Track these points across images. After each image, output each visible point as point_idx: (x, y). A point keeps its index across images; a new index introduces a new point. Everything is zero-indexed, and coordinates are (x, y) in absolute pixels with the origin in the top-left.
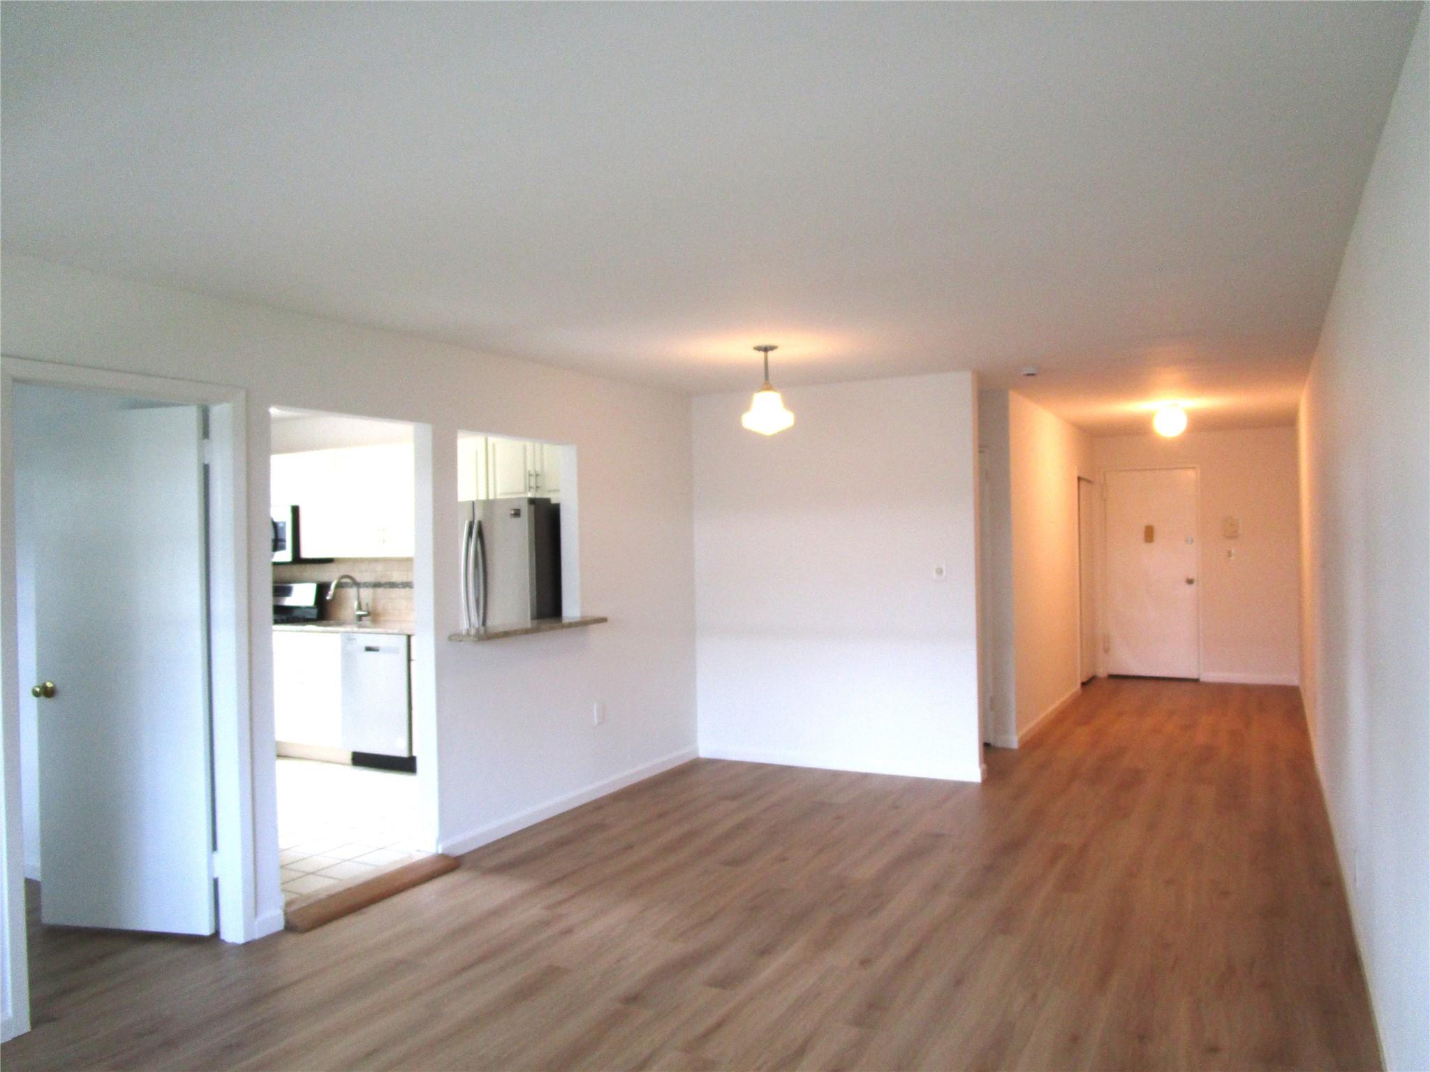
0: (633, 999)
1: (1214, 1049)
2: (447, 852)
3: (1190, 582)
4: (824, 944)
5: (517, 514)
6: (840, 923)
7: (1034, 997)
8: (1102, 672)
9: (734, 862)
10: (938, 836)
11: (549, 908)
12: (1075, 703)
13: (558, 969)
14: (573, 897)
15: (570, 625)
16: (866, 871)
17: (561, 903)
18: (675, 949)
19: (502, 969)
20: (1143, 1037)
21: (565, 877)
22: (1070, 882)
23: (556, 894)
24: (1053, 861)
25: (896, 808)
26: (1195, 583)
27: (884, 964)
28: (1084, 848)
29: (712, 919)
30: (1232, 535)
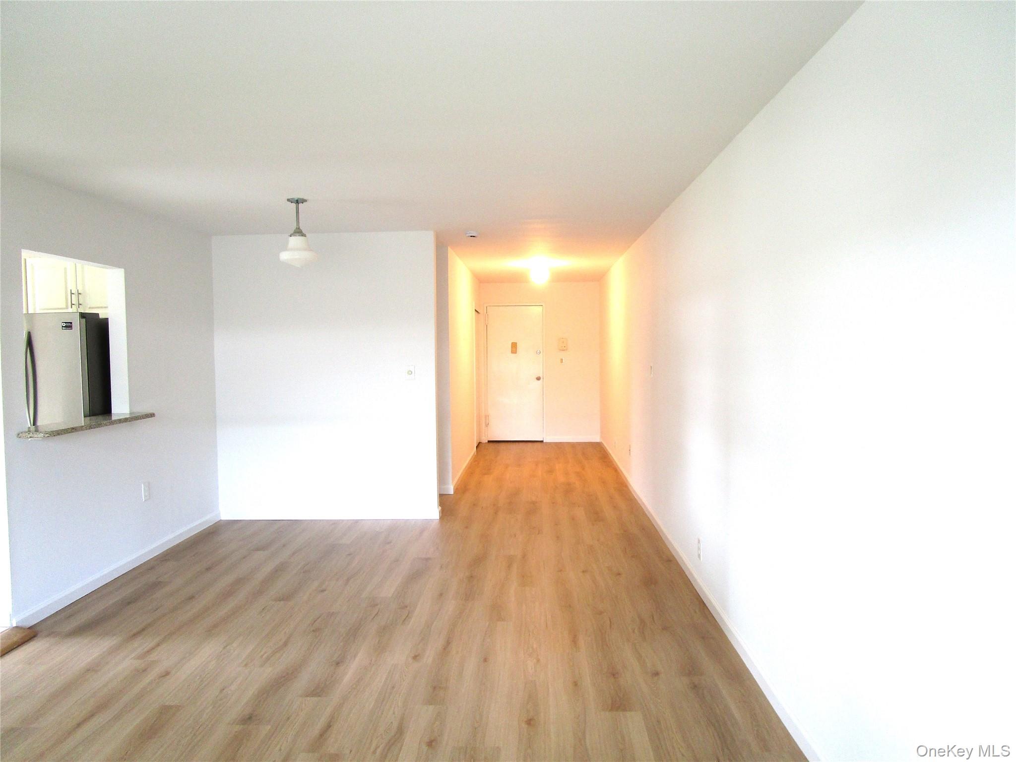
0: (249, 719)
1: (657, 674)
2: (20, 625)
3: (538, 379)
4: (380, 649)
5: (68, 326)
6: (385, 631)
7: (538, 661)
8: (485, 440)
9: (285, 598)
10: (427, 559)
11: (141, 657)
12: (476, 460)
13: (170, 707)
14: (158, 645)
15: (120, 421)
16: (389, 590)
17: (149, 652)
18: (267, 673)
19: (117, 718)
20: (614, 674)
21: (143, 630)
22: (525, 579)
23: (141, 645)
24: (509, 567)
25: (389, 543)
26: (542, 379)
27: (429, 656)
28: (524, 556)
29: (285, 644)
30: (564, 349)
